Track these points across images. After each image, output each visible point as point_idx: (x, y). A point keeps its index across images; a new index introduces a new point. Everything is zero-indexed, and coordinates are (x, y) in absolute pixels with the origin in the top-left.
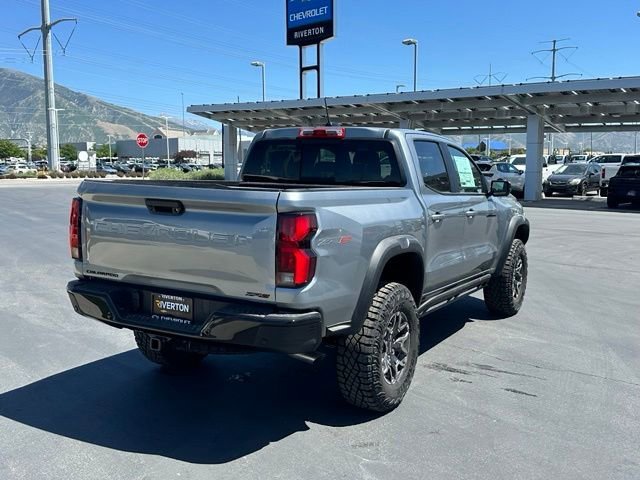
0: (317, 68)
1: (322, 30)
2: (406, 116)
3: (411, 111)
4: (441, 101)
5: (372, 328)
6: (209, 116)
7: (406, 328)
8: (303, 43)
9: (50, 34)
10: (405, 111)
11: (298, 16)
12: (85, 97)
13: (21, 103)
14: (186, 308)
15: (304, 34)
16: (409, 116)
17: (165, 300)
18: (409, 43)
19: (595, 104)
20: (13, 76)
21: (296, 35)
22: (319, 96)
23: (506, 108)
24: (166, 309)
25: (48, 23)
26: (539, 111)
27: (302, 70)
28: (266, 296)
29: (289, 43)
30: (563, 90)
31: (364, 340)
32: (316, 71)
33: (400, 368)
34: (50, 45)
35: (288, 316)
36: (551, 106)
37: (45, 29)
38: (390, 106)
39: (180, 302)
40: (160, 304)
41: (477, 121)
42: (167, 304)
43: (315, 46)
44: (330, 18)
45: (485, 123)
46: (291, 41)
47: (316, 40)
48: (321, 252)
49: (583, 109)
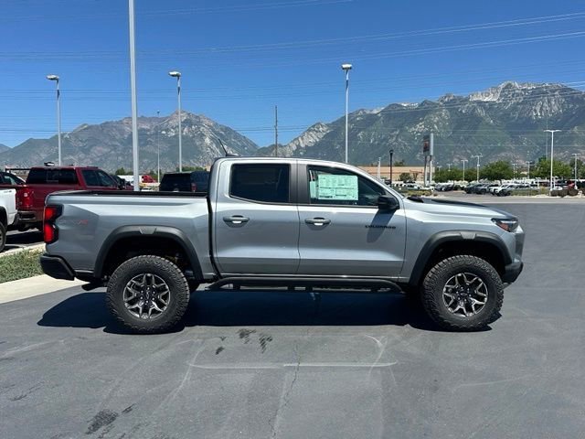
48: (61, 227)
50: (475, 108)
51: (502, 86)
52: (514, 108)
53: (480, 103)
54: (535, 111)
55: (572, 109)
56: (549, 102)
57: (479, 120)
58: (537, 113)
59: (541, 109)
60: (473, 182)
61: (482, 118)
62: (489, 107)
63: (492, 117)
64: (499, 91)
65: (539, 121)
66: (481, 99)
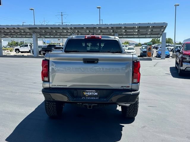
2: (34, 32)
3: (36, 31)
4: (47, 28)
10: (34, 30)
14: (96, 94)
16: (35, 32)
17: (87, 92)
18: (32, 9)
19: (90, 31)
23: (66, 31)
24: (88, 95)
26: (75, 32)
30: (82, 27)
36: (78, 31)
38: (30, 29)
39: (94, 92)
40: (85, 93)
41: (56, 35)
42: (88, 93)
45: (59, 35)
49: (86, 32)
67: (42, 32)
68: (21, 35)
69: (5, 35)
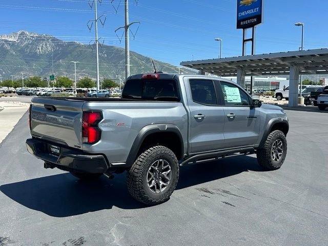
0: (252, 40)
1: (255, 20)
3: (297, 61)
5: (140, 165)
6: (191, 67)
7: (168, 167)
8: (245, 27)
9: (128, 30)
10: (293, 61)
11: (243, 14)
12: (149, 59)
13: (121, 62)
14: (58, 151)
15: (246, 22)
16: (295, 64)
17: (53, 147)
18: (299, 25)
20: (117, 50)
21: (242, 23)
22: (243, 55)
24: (53, 151)
25: (128, 24)
27: (244, 41)
28: (80, 147)
29: (237, 28)
31: (136, 171)
32: (251, 42)
33: (163, 186)
34: (128, 35)
35: (88, 156)
37: (127, 27)
40: (51, 149)
43: (252, 28)
44: (259, 13)
46: (239, 26)
47: (252, 25)
48: (103, 129)
50: (3, 44)
51: (19, 33)
52: (27, 46)
53: (6, 41)
54: (39, 49)
55: (58, 50)
56: (46, 45)
57: (7, 51)
58: (39, 50)
59: (42, 49)
60: (17, 88)
61: (8, 50)
62: (12, 44)
63: (14, 50)
64: (18, 35)
65: (41, 55)
66: (7, 39)
67: (307, 63)
68: (275, 69)
69: (252, 71)
